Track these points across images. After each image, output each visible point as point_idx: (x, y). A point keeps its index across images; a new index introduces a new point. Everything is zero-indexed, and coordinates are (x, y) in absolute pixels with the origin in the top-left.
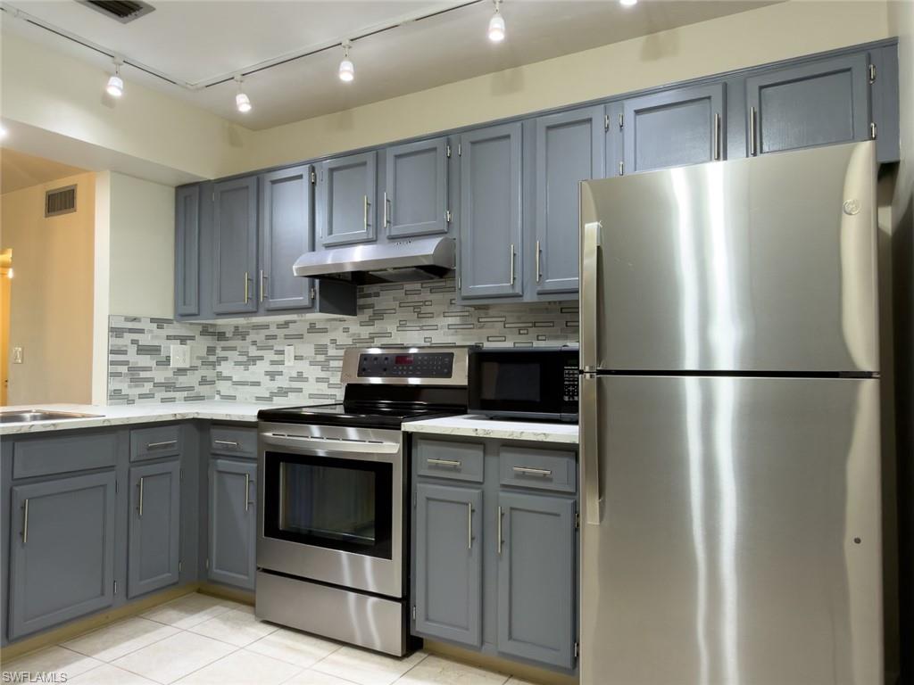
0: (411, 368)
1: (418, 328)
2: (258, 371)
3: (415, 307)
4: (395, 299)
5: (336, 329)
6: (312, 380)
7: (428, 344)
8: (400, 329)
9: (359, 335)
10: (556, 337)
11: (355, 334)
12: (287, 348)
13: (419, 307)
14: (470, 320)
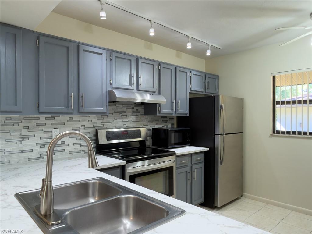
0: (128, 136)
1: (121, 121)
2: (31, 143)
3: (120, 113)
4: (112, 109)
5: (84, 121)
6: (71, 144)
7: (125, 127)
8: (114, 121)
9: (97, 123)
10: (160, 124)
11: (95, 123)
12: (54, 130)
13: (122, 113)
14: (139, 119)
